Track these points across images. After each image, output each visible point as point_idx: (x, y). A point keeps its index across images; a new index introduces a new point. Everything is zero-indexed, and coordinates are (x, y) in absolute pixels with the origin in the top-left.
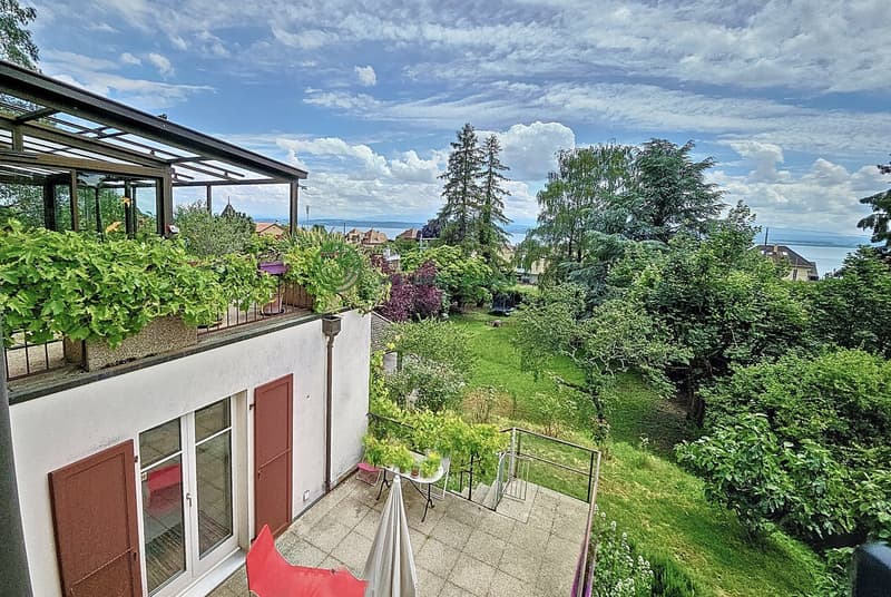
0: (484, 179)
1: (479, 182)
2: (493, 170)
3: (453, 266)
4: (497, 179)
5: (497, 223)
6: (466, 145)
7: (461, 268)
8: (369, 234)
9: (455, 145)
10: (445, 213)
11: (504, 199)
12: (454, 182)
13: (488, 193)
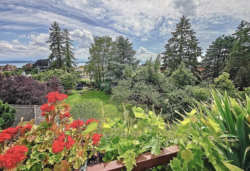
0: (65, 44)
1: (64, 45)
2: (68, 41)
3: (62, 76)
4: (70, 44)
5: (72, 60)
6: (56, 30)
7: (65, 77)
8: (7, 66)
9: (51, 30)
10: (52, 57)
11: (73, 51)
12: (53, 44)
13: (68, 49)
